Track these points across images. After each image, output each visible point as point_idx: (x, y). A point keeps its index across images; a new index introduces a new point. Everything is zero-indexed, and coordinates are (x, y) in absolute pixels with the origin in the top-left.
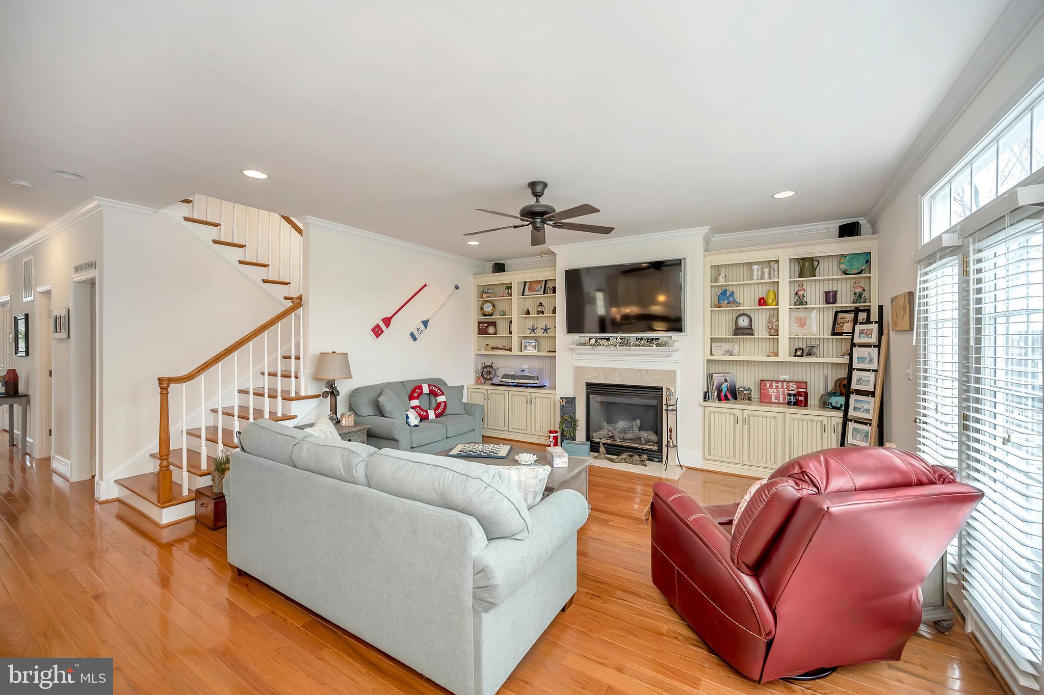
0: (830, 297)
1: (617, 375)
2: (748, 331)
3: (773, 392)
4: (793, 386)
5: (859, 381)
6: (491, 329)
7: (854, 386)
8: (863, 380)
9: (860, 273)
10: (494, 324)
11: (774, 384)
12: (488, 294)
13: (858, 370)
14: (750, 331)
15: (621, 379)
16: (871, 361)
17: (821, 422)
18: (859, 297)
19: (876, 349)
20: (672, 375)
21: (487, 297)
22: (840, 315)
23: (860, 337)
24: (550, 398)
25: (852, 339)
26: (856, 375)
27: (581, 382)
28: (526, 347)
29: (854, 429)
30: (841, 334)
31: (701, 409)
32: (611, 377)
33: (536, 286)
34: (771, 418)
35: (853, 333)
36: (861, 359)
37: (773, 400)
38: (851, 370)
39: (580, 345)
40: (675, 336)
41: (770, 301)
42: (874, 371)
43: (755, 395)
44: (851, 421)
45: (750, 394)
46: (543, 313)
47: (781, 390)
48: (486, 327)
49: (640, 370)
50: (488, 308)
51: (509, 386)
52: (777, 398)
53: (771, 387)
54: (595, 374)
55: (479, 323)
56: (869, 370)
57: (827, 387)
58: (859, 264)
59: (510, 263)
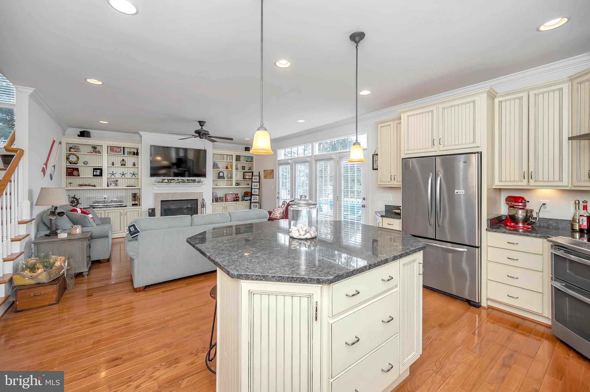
0: (244, 168)
1: (177, 195)
2: (223, 177)
3: (229, 198)
4: (234, 195)
5: (254, 192)
6: (75, 173)
7: (253, 193)
8: (255, 191)
9: (250, 162)
10: (77, 169)
11: (229, 195)
12: (76, 150)
13: (254, 189)
14: (224, 178)
15: (179, 197)
16: (257, 186)
17: (245, 204)
18: (250, 169)
19: (259, 183)
20: (202, 194)
21: (75, 151)
22: (245, 173)
23: (254, 180)
24: (138, 211)
25: (252, 180)
26: (253, 190)
27: (158, 200)
28: (111, 184)
29: (253, 205)
30: (246, 179)
31: (212, 205)
32: (174, 197)
33: (116, 149)
34: (233, 205)
35: (252, 179)
36: (254, 186)
37: (229, 200)
38: (252, 189)
39: (159, 182)
40: (202, 179)
41: (229, 168)
42: (258, 189)
43: (224, 199)
44: (252, 203)
45: (223, 199)
46: (125, 165)
47: (231, 197)
48: (73, 171)
49: (188, 193)
50: (73, 159)
51: (101, 208)
52: (230, 200)
53: (228, 196)
54: (166, 196)
55: (67, 168)
56: (257, 189)
57: (242, 195)
58: (250, 160)
59: (92, 132)
